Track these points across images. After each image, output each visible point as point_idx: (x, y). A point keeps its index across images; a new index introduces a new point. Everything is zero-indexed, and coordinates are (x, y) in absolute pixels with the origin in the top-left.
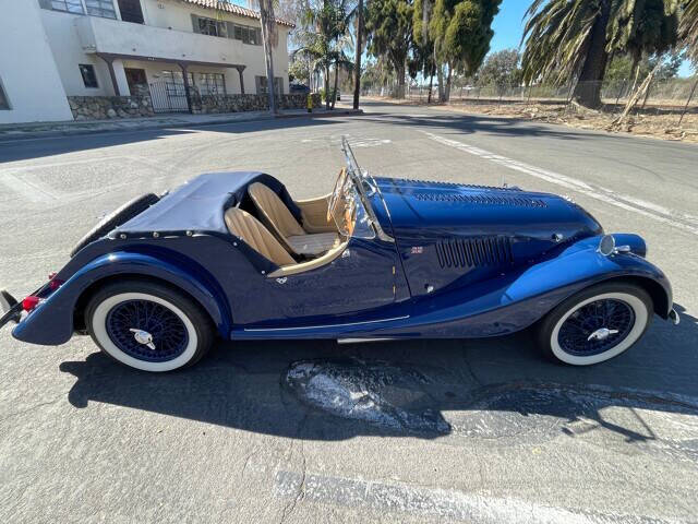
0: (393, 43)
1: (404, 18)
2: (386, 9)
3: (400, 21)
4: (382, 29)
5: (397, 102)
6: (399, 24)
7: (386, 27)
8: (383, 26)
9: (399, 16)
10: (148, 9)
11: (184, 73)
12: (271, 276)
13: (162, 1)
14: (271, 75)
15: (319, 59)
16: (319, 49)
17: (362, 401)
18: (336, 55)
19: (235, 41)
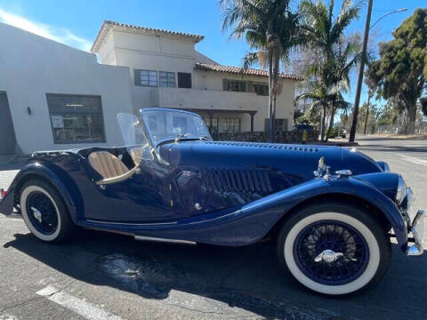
0: (405, 84)
1: (417, 61)
2: (399, 57)
3: (413, 64)
4: (393, 74)
5: (404, 137)
6: (412, 67)
7: (397, 72)
8: (394, 71)
9: (413, 61)
10: (196, 79)
11: (211, 118)
12: (98, 183)
13: (205, 74)
14: (273, 116)
15: (317, 102)
16: (318, 93)
17: (130, 274)
18: (333, 97)
19: (250, 94)
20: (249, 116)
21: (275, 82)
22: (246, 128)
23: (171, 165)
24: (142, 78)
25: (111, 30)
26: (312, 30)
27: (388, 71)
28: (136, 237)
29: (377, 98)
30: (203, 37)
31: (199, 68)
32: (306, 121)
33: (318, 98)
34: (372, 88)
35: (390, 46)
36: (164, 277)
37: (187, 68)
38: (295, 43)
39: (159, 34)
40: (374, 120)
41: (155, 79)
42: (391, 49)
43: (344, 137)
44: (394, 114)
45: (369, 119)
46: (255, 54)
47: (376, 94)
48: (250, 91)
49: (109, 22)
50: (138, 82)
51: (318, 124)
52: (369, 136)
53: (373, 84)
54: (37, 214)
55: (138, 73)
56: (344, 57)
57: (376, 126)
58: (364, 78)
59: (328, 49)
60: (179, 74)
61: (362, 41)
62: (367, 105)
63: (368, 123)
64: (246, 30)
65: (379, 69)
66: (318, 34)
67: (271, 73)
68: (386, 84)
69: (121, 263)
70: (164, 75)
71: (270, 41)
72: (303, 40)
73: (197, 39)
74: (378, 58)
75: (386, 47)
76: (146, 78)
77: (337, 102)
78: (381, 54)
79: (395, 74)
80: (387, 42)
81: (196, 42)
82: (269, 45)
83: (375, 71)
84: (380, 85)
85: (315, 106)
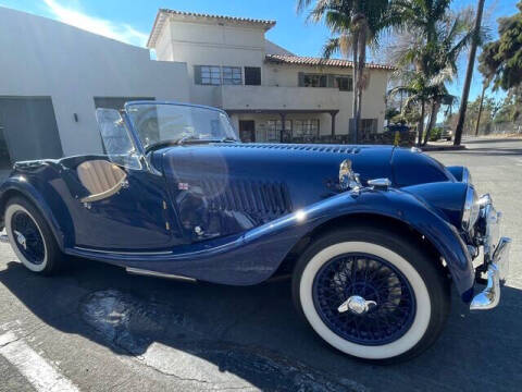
10: (266, 74)
11: (283, 120)
12: (83, 200)
13: (277, 67)
14: (358, 115)
15: (414, 96)
16: (415, 85)
17: (113, 318)
18: (435, 90)
19: (331, 89)
20: (329, 116)
21: (361, 74)
22: (326, 130)
23: (164, 176)
24: (204, 75)
25: (168, 20)
26: (409, 6)
27: (509, 53)
28: (129, 270)
29: (493, 90)
30: (274, 23)
31: (270, 61)
32: (403, 122)
33: (415, 92)
34: (487, 77)
35: (513, 21)
36: (154, 324)
37: (255, 61)
38: (386, 23)
39: (222, 21)
40: (489, 117)
41: (217, 76)
42: (514, 25)
43: (449, 139)
44: (515, 108)
45: (484, 117)
46: (337, 40)
47: (492, 85)
48: (332, 86)
49: (164, 11)
50: (198, 80)
51: (417, 124)
52: (482, 137)
53: (489, 72)
54: (22, 240)
55: (198, 69)
56: (450, 38)
57: (493, 125)
58: (477, 64)
59: (430, 29)
60: (246, 68)
61: (475, 17)
62: (480, 100)
63: (481, 122)
64: (326, 11)
65: (497, 51)
66: (417, 11)
67: (355, 62)
68: (507, 71)
69: (109, 302)
70: (229, 70)
71: (355, 23)
72: (396, 20)
73: (268, 26)
74: (496, 38)
75: (507, 22)
76: (208, 75)
77: (439, 96)
78: (501, 32)
79: (519, 57)
80: (510, 16)
81: (267, 29)
82: (354, 27)
83: (492, 54)
84: (498, 73)
85: (411, 101)
